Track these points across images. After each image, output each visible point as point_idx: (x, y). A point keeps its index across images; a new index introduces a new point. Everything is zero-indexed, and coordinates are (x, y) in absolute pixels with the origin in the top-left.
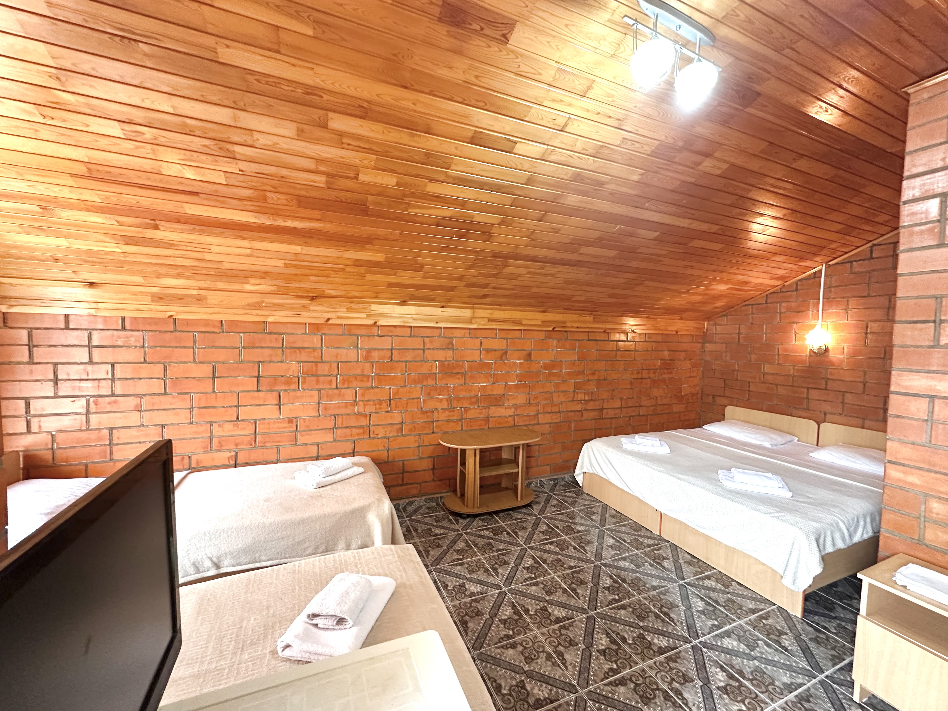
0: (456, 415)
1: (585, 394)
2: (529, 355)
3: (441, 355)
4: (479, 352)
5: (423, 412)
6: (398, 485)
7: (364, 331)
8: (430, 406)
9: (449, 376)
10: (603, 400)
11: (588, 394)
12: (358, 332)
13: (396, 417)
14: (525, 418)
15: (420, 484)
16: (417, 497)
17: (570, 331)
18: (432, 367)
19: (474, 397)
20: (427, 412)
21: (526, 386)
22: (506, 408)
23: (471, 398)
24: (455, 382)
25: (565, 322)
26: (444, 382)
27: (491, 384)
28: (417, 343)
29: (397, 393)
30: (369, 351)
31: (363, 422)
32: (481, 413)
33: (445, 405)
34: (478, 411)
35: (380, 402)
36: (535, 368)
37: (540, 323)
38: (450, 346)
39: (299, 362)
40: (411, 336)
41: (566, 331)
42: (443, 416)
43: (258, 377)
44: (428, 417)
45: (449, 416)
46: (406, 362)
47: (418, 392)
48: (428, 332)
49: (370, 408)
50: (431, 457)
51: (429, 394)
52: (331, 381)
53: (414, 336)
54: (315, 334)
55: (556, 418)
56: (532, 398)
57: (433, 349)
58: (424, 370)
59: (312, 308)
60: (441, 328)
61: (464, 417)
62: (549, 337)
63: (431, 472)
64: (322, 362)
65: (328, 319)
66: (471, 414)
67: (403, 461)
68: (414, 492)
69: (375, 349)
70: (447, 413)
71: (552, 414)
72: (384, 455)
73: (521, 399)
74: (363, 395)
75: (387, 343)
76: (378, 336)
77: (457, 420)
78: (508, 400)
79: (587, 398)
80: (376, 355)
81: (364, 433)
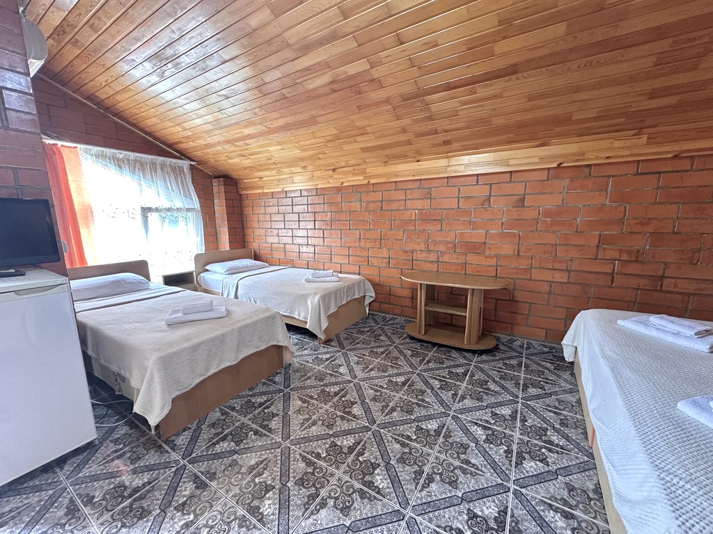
0: (433, 257)
1: (621, 251)
2: (522, 200)
3: (420, 204)
4: (457, 199)
5: (405, 252)
6: (387, 303)
7: (364, 189)
8: (411, 247)
9: (427, 223)
10: (665, 263)
11: (629, 252)
12: (360, 190)
13: (385, 253)
14: (510, 271)
15: (402, 307)
16: (400, 316)
17: (595, 165)
18: (412, 214)
19: (450, 242)
20: (407, 252)
21: (515, 235)
22: (486, 257)
23: (448, 243)
24: (431, 228)
25: (583, 154)
26: (422, 228)
27: (470, 231)
28: (400, 195)
29: (385, 235)
30: (368, 203)
31: (365, 254)
32: (457, 259)
33: (422, 247)
34: (454, 256)
35: (375, 240)
36: (530, 214)
37: (537, 160)
38: (428, 196)
39: (331, 212)
40: (396, 190)
41: (589, 166)
42: (422, 256)
43: (315, 221)
44: (408, 256)
45: (426, 257)
46: (392, 211)
47: (400, 235)
48: (410, 186)
49: (369, 245)
50: (410, 289)
51: (409, 237)
52: (347, 224)
53: (398, 190)
54: (338, 194)
55: (561, 277)
56: (522, 249)
57: (413, 199)
58: (406, 217)
59: (335, 176)
60: (421, 180)
61: (440, 260)
62: (556, 177)
63: (410, 300)
64: (342, 211)
65: (343, 183)
66: (446, 258)
67: (390, 287)
68: (398, 312)
69: (371, 202)
70: (424, 255)
71: (553, 272)
72: (377, 280)
73: (507, 249)
74: (364, 234)
75: (378, 196)
76: (373, 191)
77: (433, 261)
78: (490, 249)
79: (625, 257)
80: (372, 206)
81: (365, 261)
